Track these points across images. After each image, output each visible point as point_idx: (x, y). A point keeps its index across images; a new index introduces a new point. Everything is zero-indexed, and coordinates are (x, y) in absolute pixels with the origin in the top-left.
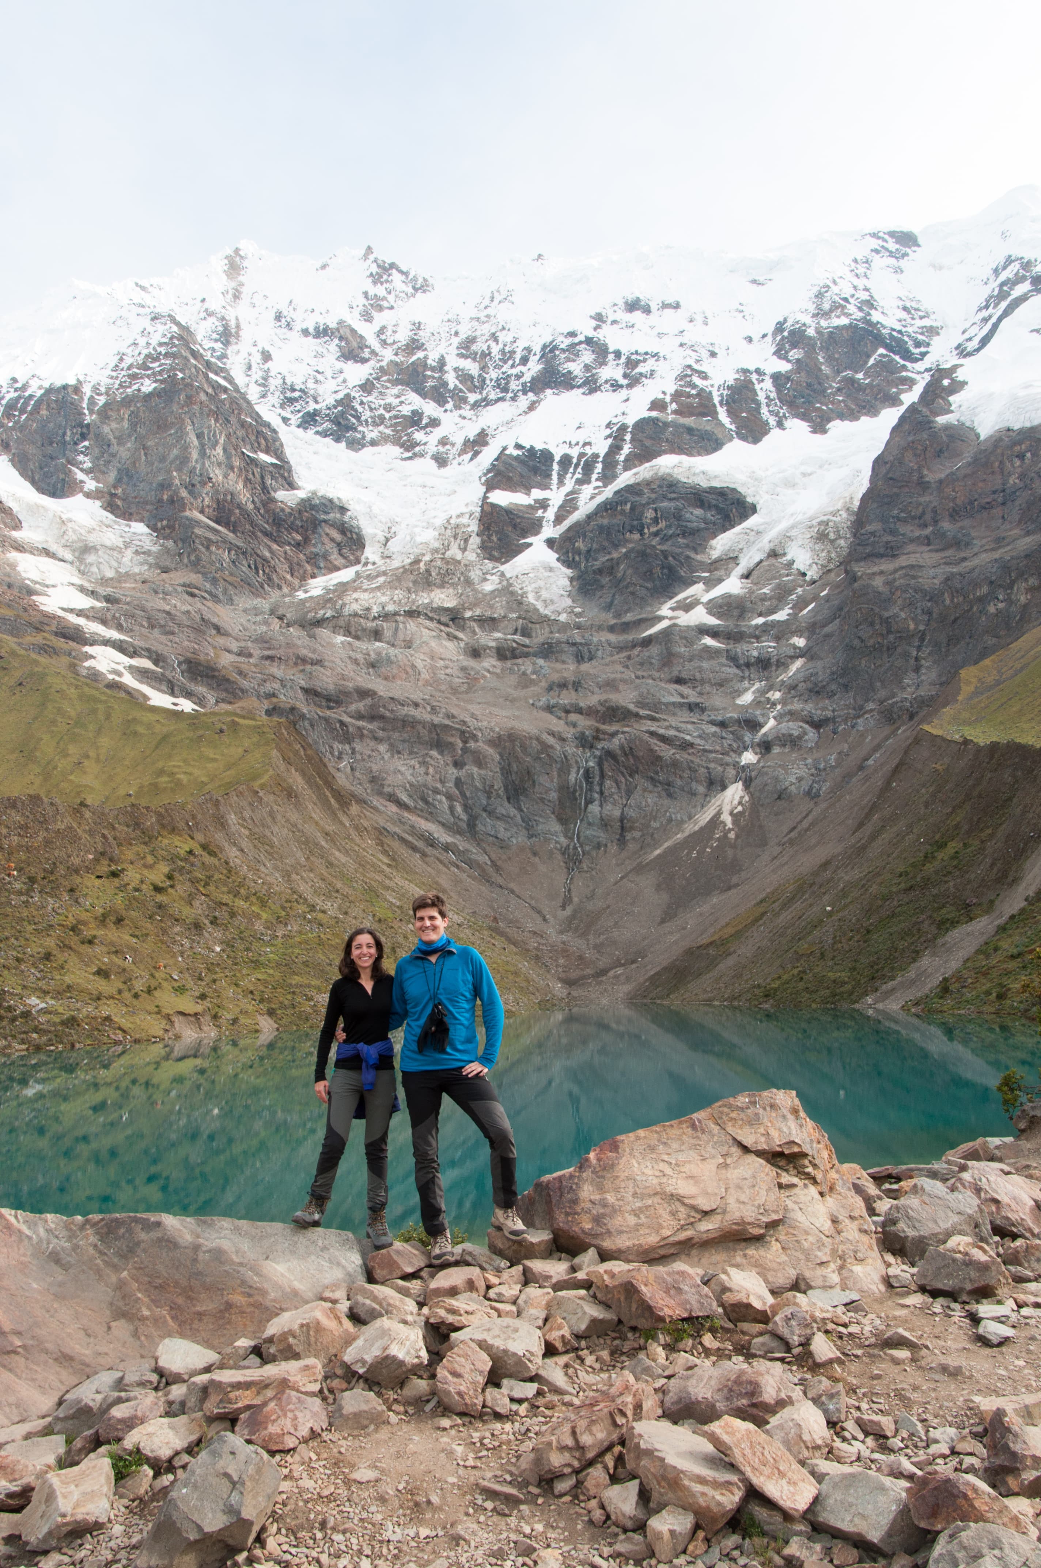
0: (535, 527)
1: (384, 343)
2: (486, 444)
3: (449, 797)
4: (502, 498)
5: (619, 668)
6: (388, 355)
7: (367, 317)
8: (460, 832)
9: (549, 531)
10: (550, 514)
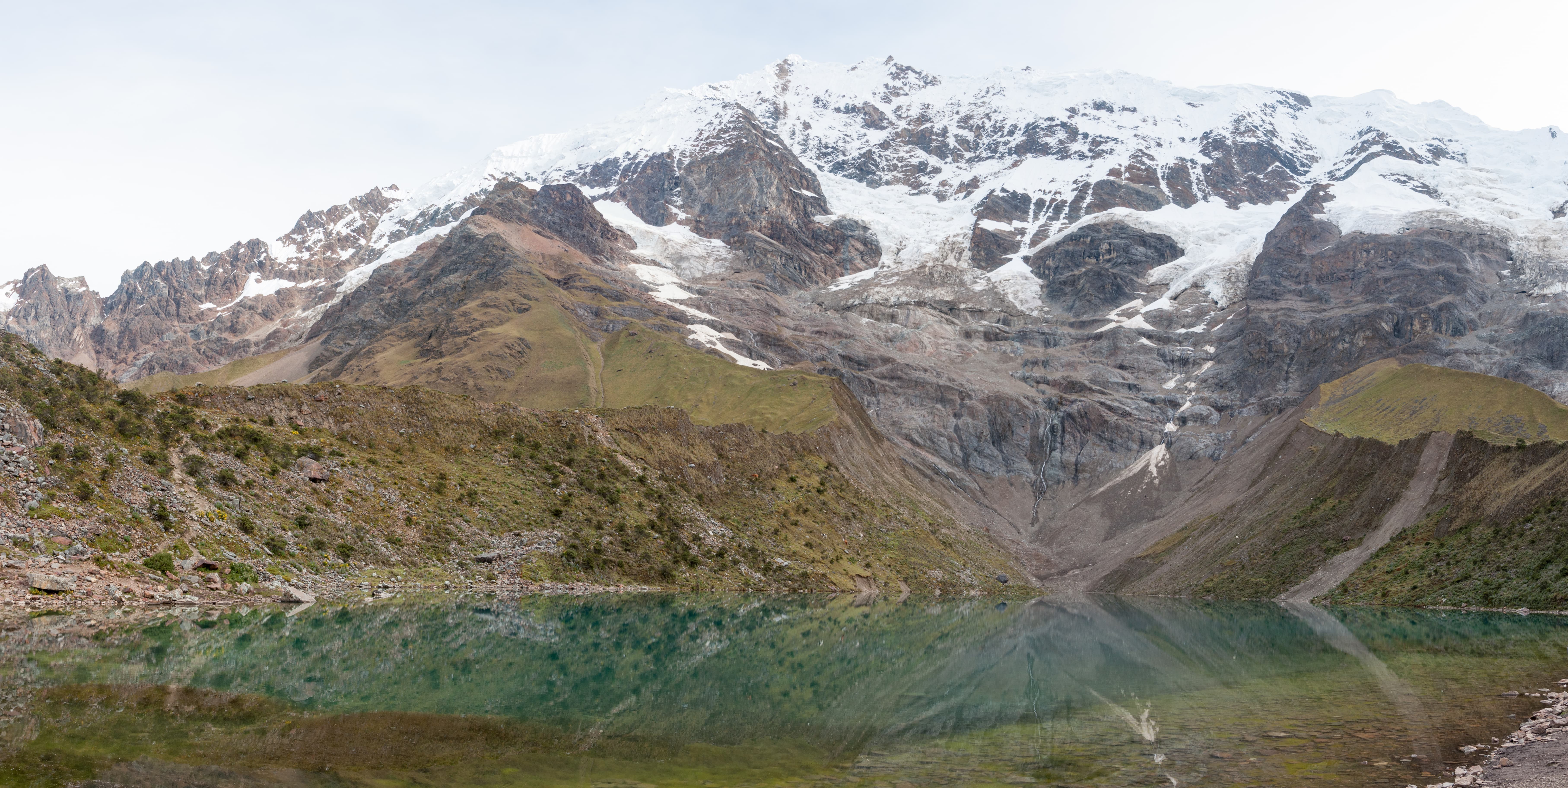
0: (1015, 247)
1: (900, 117)
2: (978, 187)
3: (950, 439)
4: (989, 225)
5: (1078, 354)
6: (902, 125)
7: (887, 100)
8: (957, 465)
9: (1025, 251)
10: (1027, 239)
